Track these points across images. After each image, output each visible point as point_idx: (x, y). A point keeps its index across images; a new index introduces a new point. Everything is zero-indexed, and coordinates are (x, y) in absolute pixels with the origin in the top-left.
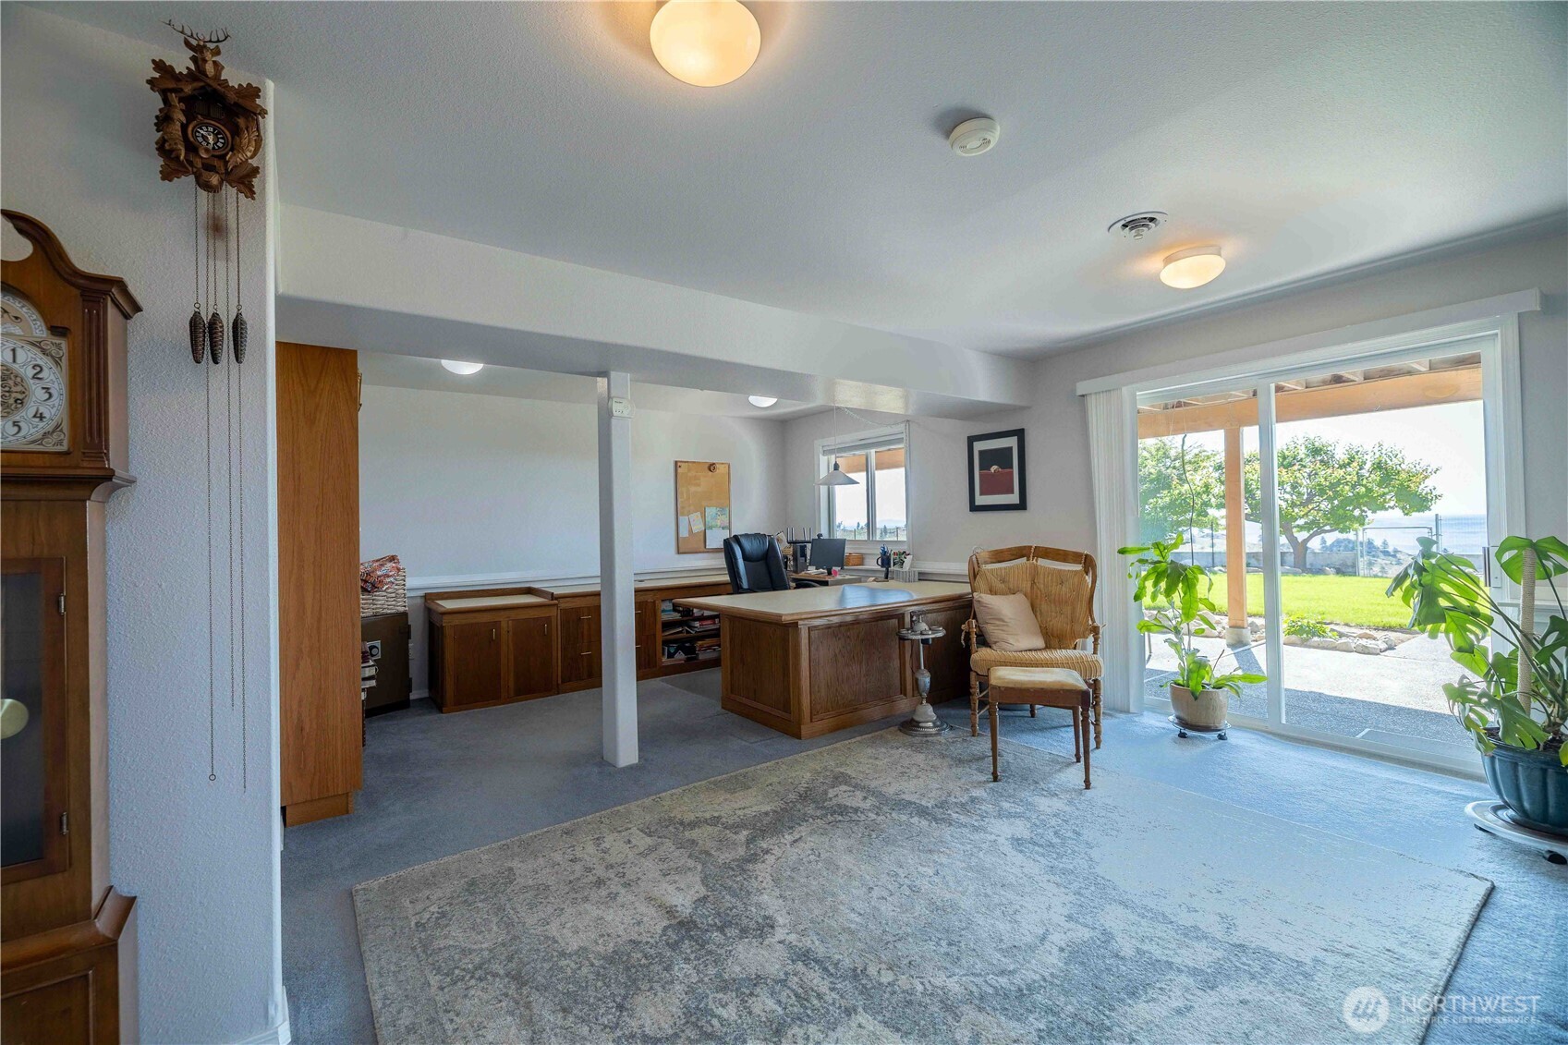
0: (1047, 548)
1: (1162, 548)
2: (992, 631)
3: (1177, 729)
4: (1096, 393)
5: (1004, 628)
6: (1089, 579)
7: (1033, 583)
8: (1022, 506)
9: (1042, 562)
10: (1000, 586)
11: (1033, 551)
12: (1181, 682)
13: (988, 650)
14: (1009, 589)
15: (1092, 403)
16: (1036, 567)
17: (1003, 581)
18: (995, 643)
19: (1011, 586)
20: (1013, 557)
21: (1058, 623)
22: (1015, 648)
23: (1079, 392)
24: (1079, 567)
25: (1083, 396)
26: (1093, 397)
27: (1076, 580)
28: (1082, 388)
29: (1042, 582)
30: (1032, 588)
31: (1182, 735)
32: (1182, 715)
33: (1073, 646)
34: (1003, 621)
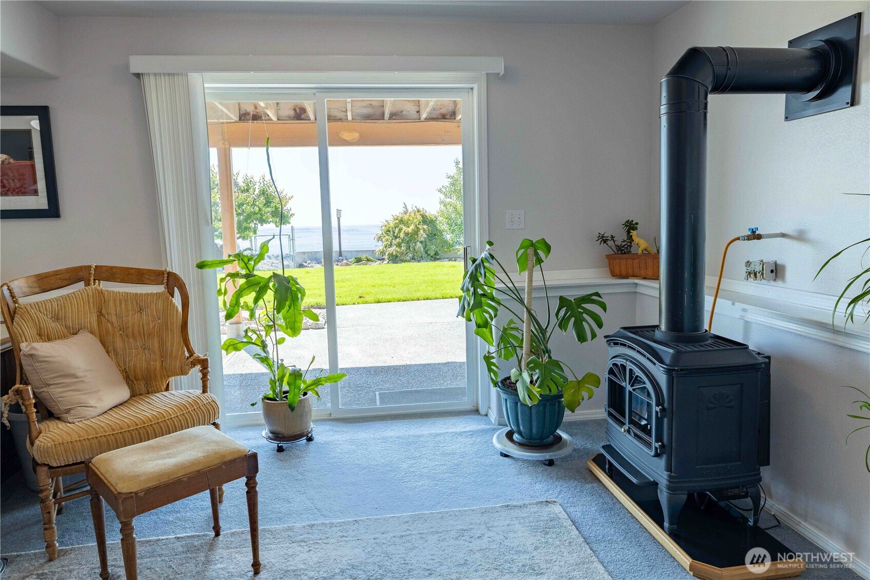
0: (112, 268)
1: (246, 260)
2: (58, 395)
3: (274, 445)
4: (155, 74)
5: (80, 386)
6: (177, 300)
7: (100, 314)
8: (53, 211)
9: (105, 286)
10: (53, 325)
11: (93, 272)
12: (271, 396)
13: (61, 425)
14: (67, 327)
15: (150, 84)
16: (101, 293)
17: (56, 318)
18: (68, 411)
19: (70, 323)
20: (65, 283)
21: (139, 361)
22: (100, 411)
23: (134, 70)
24: (160, 289)
25: (138, 75)
26: (152, 78)
27: (160, 304)
28: (137, 64)
29: (113, 312)
30: (99, 322)
31: (280, 450)
32: (274, 428)
33: (165, 386)
34: (74, 376)
